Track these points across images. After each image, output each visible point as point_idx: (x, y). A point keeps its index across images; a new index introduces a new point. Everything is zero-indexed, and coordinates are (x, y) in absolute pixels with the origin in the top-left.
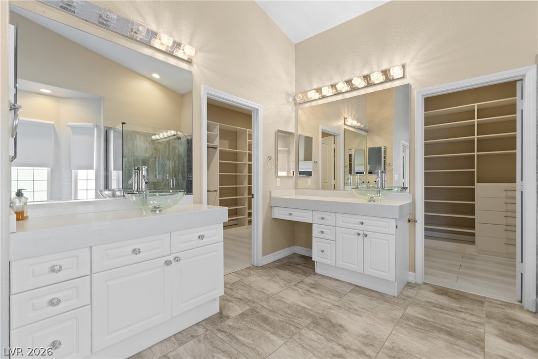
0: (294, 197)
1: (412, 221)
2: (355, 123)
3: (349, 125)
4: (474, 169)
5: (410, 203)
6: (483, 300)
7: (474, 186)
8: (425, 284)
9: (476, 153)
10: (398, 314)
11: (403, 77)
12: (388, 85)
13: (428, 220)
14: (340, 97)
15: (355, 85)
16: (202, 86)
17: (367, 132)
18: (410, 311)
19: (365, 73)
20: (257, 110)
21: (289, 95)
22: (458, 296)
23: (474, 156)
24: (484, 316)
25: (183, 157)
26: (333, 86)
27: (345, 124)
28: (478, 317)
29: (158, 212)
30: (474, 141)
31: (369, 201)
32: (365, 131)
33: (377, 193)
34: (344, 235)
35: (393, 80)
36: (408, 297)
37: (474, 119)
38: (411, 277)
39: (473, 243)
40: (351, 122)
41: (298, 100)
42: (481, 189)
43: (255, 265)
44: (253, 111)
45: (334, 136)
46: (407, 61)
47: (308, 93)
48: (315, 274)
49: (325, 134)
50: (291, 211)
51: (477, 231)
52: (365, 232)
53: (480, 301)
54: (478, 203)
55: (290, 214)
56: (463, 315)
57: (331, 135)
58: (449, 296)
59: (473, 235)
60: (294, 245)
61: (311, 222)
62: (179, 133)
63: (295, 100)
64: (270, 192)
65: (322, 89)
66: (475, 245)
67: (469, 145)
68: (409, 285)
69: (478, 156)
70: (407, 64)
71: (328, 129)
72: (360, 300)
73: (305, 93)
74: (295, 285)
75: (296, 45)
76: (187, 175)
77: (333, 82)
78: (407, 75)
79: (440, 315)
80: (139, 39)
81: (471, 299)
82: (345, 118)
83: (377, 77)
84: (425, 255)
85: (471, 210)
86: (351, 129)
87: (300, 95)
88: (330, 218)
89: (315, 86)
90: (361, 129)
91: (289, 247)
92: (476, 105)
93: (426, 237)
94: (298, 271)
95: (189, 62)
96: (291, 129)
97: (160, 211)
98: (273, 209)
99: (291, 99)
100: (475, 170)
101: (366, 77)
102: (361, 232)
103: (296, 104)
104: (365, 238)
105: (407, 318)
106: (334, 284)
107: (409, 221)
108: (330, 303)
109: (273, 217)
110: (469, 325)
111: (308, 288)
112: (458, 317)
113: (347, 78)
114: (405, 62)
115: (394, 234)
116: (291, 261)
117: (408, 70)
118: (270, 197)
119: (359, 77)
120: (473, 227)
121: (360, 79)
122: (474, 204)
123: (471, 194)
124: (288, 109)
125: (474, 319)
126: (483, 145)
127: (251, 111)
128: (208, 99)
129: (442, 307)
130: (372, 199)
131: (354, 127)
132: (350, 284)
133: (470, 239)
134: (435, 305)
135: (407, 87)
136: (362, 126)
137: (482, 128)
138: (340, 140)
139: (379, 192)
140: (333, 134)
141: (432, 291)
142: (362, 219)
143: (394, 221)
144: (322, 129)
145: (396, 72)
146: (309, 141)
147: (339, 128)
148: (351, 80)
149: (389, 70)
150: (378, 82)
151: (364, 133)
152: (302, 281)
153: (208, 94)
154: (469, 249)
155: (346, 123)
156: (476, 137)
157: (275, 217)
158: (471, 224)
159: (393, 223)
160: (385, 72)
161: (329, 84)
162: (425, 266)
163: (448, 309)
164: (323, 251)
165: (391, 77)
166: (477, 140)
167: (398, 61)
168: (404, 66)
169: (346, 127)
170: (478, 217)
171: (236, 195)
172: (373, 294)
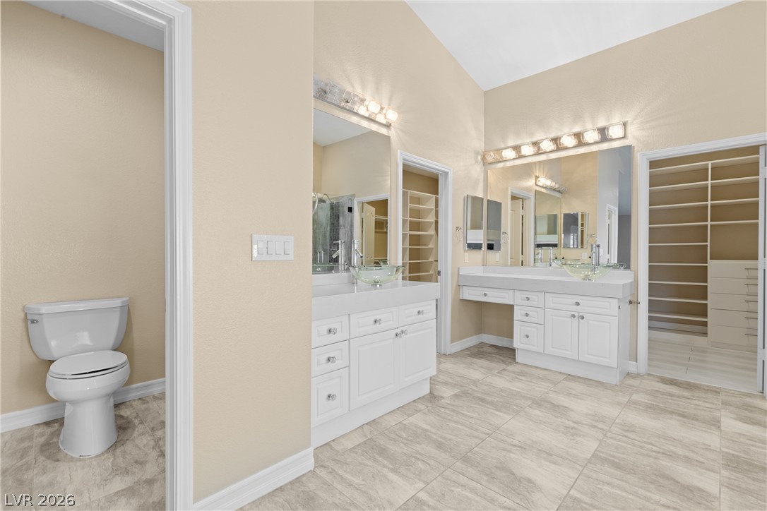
0: (482, 275)
1: (633, 303)
2: (548, 183)
3: (541, 185)
4: (707, 242)
5: (631, 282)
6: (719, 390)
7: (707, 263)
8: (649, 375)
9: (709, 223)
10: (625, 399)
11: (624, 137)
12: (605, 146)
13: (653, 306)
14: (543, 158)
15: (563, 144)
16: (399, 151)
17: (561, 193)
18: (635, 397)
19: (577, 129)
20: (447, 173)
21: (477, 153)
22: (689, 386)
23: (707, 226)
24: (720, 403)
25: (324, 225)
26: (536, 144)
27: (536, 185)
28: (713, 404)
29: (378, 286)
30: (707, 207)
31: (584, 279)
32: (559, 191)
33: (592, 271)
34: (554, 317)
35: (612, 140)
36: (631, 386)
37: (708, 180)
38: (632, 367)
39: (705, 334)
40: (544, 181)
41: (489, 159)
42: (714, 266)
43: (443, 353)
44: (441, 174)
45: (523, 199)
46: (629, 118)
47: (504, 151)
48: (517, 363)
49: (514, 198)
50: (486, 291)
51: (709, 320)
52: (581, 314)
53: (716, 392)
54: (711, 285)
55: (485, 295)
56: (696, 402)
57: (520, 198)
58: (679, 386)
59: (705, 324)
60: (481, 333)
61: (512, 303)
62: (319, 194)
63: (484, 158)
64: (459, 268)
65: (522, 147)
66: (707, 336)
67: (701, 213)
68: (629, 375)
69: (711, 226)
70: (629, 122)
71: (518, 193)
72: (577, 387)
73: (499, 150)
74: (498, 372)
75: (486, 93)
76: (330, 248)
77: (535, 139)
78: (629, 135)
79: (670, 401)
80: (347, 108)
81: (704, 389)
82: (537, 177)
83: (590, 136)
84: (649, 348)
85: (703, 293)
86: (543, 190)
87: (492, 154)
88: (536, 299)
89: (511, 143)
90: (555, 190)
91: (476, 335)
92: (710, 163)
93: (650, 328)
94: (496, 360)
95: (388, 126)
96: (480, 194)
97: (380, 285)
98: (461, 290)
99: (479, 158)
100: (708, 244)
101: (578, 136)
102: (576, 314)
103: (484, 164)
104: (581, 320)
105: (635, 403)
106: (544, 373)
107: (631, 303)
108: (545, 389)
109: (461, 298)
110: (703, 410)
111: (514, 375)
112: (690, 403)
113: (553, 135)
114: (626, 120)
115: (617, 315)
116: (481, 350)
117: (630, 129)
118: (458, 274)
119: (568, 136)
120: (705, 315)
121: (570, 138)
122: (707, 286)
123: (703, 274)
124: (477, 170)
125: (708, 405)
126: (718, 212)
127: (437, 175)
128: (404, 165)
129: (672, 395)
130: (587, 278)
131: (546, 188)
132: (561, 373)
133: (701, 328)
134: (664, 394)
135: (629, 149)
136: (557, 186)
137: (718, 192)
138: (530, 204)
139: (593, 270)
140: (521, 197)
141: (658, 382)
142: (577, 299)
143: (616, 301)
144: (512, 193)
145: (616, 132)
146: (495, 207)
147: (528, 189)
148: (560, 138)
149: (608, 129)
150: (592, 142)
151: (557, 195)
152: (504, 370)
153: (404, 159)
154: (699, 341)
155: (538, 183)
156: (709, 203)
157: (465, 298)
158: (703, 311)
159: (615, 303)
160: (602, 131)
161: (529, 140)
162: (649, 359)
163: (678, 397)
164: (527, 337)
165: (609, 137)
166: (711, 206)
167: (617, 118)
168: (625, 125)
169: (538, 188)
170: (711, 302)
171: (419, 272)
172: (591, 382)
